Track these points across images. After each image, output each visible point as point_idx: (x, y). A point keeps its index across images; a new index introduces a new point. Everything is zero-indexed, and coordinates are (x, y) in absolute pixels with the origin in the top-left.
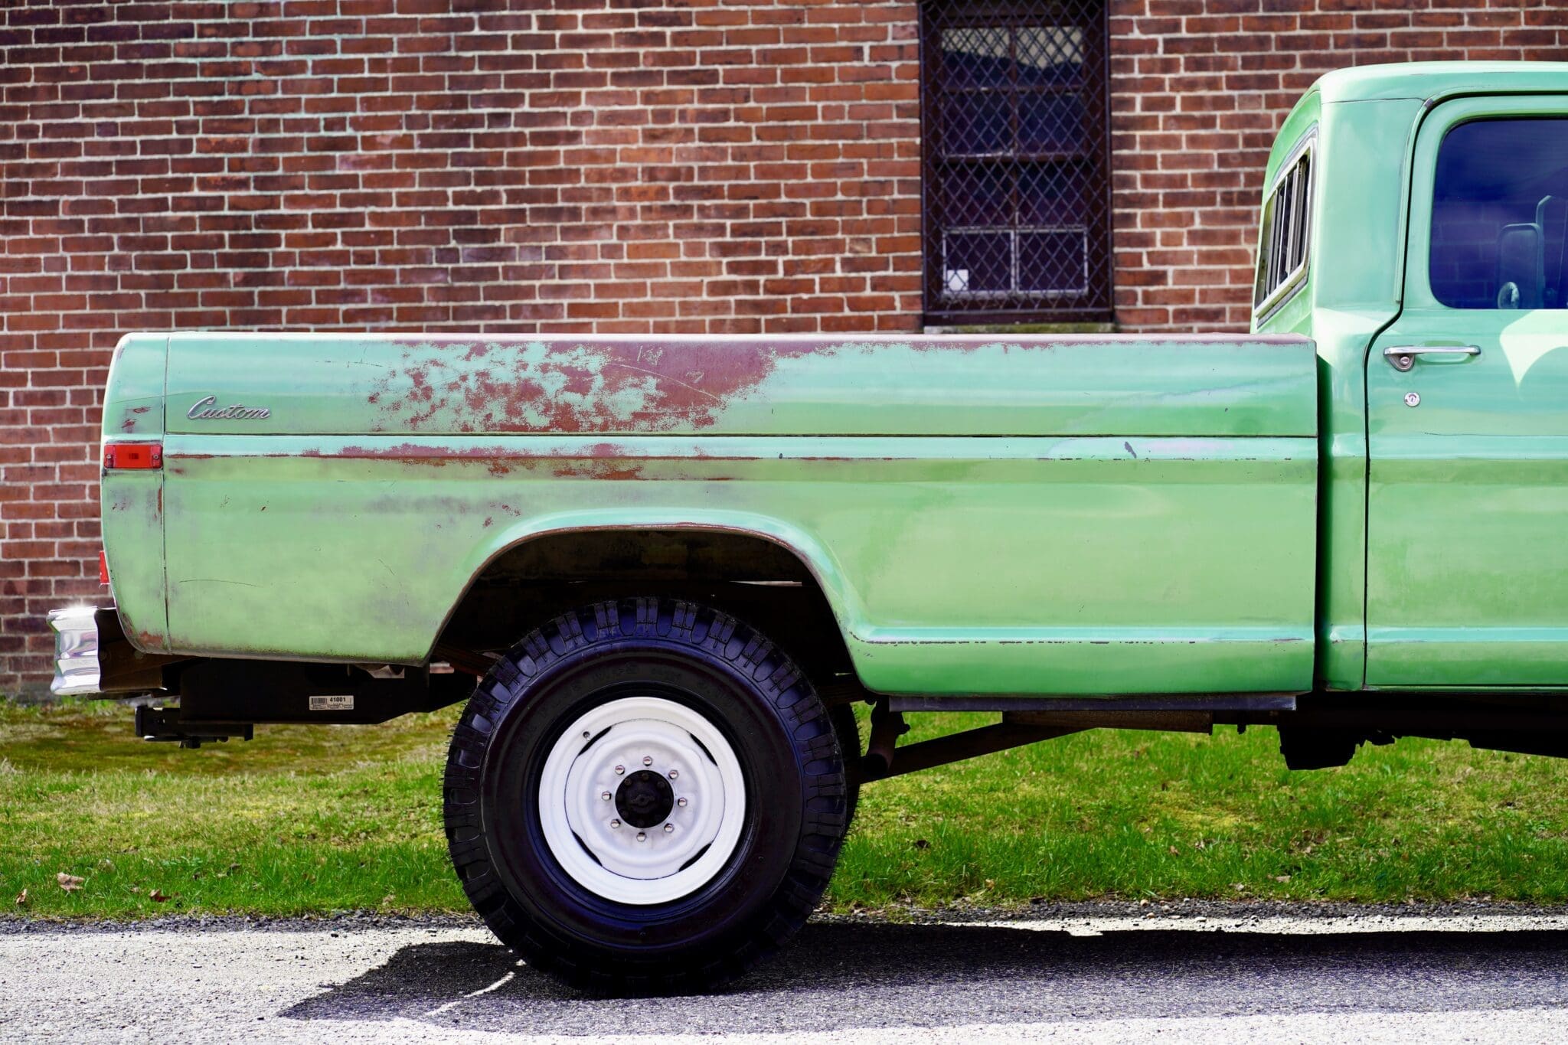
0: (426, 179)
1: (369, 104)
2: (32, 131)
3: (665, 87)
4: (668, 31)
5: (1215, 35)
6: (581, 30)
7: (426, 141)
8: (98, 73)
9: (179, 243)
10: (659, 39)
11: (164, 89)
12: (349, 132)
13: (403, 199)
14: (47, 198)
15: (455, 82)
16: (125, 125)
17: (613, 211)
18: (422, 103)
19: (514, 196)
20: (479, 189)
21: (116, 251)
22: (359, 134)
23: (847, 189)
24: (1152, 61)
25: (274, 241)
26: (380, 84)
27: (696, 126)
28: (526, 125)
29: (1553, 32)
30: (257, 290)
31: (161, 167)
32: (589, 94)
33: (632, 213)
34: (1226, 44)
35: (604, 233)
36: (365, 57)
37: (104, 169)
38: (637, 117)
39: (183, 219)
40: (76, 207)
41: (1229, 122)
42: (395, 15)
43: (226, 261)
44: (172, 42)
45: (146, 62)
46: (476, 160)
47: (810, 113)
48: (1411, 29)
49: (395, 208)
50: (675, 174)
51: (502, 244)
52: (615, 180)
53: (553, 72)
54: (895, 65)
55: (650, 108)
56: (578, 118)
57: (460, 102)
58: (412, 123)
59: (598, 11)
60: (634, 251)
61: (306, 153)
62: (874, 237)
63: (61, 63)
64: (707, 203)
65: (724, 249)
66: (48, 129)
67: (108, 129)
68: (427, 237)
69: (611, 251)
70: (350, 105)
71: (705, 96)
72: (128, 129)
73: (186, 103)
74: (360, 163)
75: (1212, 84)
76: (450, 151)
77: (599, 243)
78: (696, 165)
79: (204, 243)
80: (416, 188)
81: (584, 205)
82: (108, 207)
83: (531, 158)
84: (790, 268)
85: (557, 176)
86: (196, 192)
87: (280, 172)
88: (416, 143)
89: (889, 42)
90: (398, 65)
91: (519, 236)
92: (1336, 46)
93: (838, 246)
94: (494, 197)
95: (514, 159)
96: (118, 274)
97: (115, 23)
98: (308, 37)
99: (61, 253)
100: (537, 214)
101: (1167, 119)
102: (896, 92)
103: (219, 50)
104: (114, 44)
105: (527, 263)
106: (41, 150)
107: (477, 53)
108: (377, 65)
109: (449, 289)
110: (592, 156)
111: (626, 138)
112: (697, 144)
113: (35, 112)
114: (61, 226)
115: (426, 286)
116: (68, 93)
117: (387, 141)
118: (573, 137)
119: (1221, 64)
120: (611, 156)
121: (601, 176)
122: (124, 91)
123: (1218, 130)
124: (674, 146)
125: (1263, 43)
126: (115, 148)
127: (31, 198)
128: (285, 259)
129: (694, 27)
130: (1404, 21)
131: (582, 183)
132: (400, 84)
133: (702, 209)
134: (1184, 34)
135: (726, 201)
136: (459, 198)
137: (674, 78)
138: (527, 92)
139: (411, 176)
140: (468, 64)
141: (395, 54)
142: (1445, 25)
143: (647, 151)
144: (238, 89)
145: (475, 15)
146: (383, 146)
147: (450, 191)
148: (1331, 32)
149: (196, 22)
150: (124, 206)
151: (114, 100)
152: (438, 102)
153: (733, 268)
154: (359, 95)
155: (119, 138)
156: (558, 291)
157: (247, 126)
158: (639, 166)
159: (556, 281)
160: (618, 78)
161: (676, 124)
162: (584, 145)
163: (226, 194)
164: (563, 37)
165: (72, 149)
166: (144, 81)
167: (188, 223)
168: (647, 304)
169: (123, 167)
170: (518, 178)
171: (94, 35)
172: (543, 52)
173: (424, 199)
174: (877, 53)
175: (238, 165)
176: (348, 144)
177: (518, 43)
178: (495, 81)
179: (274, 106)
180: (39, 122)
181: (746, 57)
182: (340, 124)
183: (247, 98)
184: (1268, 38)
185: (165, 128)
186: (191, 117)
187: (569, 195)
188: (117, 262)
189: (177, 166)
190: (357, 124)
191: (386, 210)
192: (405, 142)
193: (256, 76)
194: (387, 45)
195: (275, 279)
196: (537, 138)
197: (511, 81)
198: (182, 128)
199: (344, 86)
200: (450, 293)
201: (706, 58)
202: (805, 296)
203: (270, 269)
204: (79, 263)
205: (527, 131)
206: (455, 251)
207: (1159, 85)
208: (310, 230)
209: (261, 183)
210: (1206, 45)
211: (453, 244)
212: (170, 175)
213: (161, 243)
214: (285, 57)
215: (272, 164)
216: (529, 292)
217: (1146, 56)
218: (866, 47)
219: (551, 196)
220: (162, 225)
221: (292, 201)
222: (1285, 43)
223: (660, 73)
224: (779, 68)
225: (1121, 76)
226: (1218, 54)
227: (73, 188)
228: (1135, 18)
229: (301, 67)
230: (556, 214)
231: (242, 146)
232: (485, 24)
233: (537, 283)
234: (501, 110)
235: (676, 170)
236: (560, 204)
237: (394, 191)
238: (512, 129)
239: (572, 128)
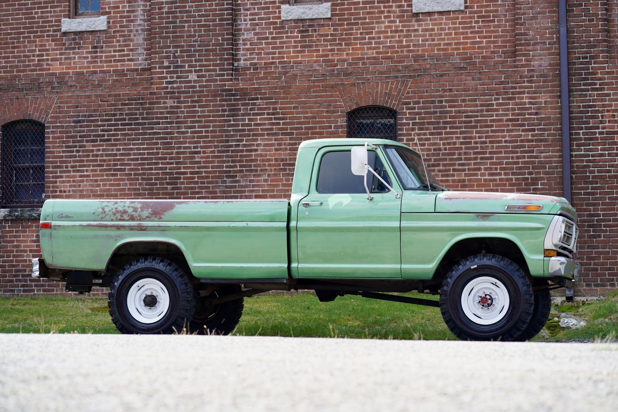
0: (218, 162)
1: (204, 142)
2: (119, 150)
3: (280, 137)
4: (281, 122)
5: (426, 121)
6: (259, 122)
7: (219, 152)
8: (136, 134)
9: (156, 179)
10: (279, 124)
11: (153, 139)
12: (199, 149)
13: (213, 167)
14: (123, 167)
15: (226, 136)
16: (143, 148)
17: (266, 170)
18: (218, 142)
19: (241, 166)
20: (232, 164)
21: (140, 181)
22: (202, 150)
24: (409, 128)
25: (180, 178)
26: (207, 137)
27: (288, 147)
28: (244, 147)
29: (519, 118)
30: (175, 191)
31: (151, 159)
32: (260, 139)
33: (271, 170)
34: (429, 123)
35: (264, 176)
36: (203, 129)
37: (137, 159)
38: (273, 145)
39: (157, 173)
40: (130, 170)
41: (430, 145)
42: (211, 118)
43: (168, 184)
44: (155, 126)
45: (148, 131)
46: (231, 156)
48: (479, 118)
49: (210, 169)
50: (282, 160)
51: (238, 179)
52: (267, 161)
53: (251, 133)
54: (340, 130)
55: (276, 142)
56: (258, 145)
57: (227, 141)
58: (215, 147)
59: (263, 117)
60: (272, 181)
61: (188, 155)
63: (127, 132)
66: (123, 149)
67: (139, 149)
68: (219, 177)
69: (266, 181)
70: (199, 142)
71: (291, 139)
72: (144, 149)
73: (158, 142)
74: (202, 158)
75: (425, 134)
76: (225, 154)
77: (263, 178)
78: (288, 157)
79: (162, 179)
80: (216, 164)
81: (259, 168)
82: (138, 170)
83: (246, 156)
85: (252, 161)
86: (160, 166)
87: (181, 160)
88: (216, 152)
89: (339, 124)
90: (212, 132)
91: (242, 177)
92: (459, 124)
94: (236, 166)
95: (241, 156)
96: (140, 187)
97: (140, 121)
98: (189, 124)
99: (126, 182)
100: (247, 171)
101: (412, 144)
103: (167, 128)
104: (140, 127)
105: (244, 184)
106: (122, 155)
107: (232, 128)
108: (207, 132)
109: (224, 191)
110: (261, 155)
111: (270, 150)
112: (288, 152)
113: (120, 145)
114: (126, 175)
115: (218, 190)
116: (129, 139)
117: (209, 152)
118: (256, 150)
119: (427, 129)
120: (266, 155)
121: (263, 160)
122: (143, 139)
123: (426, 147)
124: (282, 152)
125: (438, 123)
126: (140, 154)
127: (119, 167)
128: (182, 183)
129: (288, 121)
130: (477, 116)
131: (259, 163)
132: (212, 137)
133: (289, 169)
134: (417, 121)
136: (227, 167)
137: (283, 134)
138: (245, 138)
139: (215, 161)
140: (230, 131)
141: (211, 129)
142: (489, 117)
143: (275, 154)
144: (171, 138)
145: (232, 118)
146: (208, 153)
147: (224, 165)
148: (457, 120)
149: (161, 121)
150: (142, 169)
151: (140, 142)
152: (222, 141)
154: (202, 140)
155: (141, 152)
156: (252, 191)
157: (173, 148)
158: (273, 158)
159: (252, 189)
160: (268, 134)
161: (283, 147)
162: (259, 152)
163: (168, 166)
164: (254, 124)
165: (129, 154)
166: (148, 136)
167: (158, 174)
168: (275, 195)
169: (142, 159)
170: (242, 161)
171: (135, 124)
172: (249, 128)
173: (218, 167)
174: (336, 127)
175: (171, 158)
176: (199, 153)
177: (243, 125)
178: (236, 136)
179: (180, 143)
180: (121, 147)
181: (301, 128)
182: (197, 147)
183: (174, 141)
184: (440, 122)
185: (153, 149)
186: (159, 146)
187: (255, 166)
188: (140, 184)
189: (156, 159)
190: (201, 147)
191: (208, 170)
192: (213, 152)
193: (176, 135)
194: (209, 126)
195: (180, 188)
196: (247, 151)
197: (241, 136)
198: (157, 149)
199: (198, 137)
200: (224, 192)
201: (291, 129)
203: (179, 186)
204: (131, 185)
205: (244, 149)
206: (226, 181)
207: (410, 135)
208: (189, 175)
209: (177, 163)
210: (423, 124)
211: (225, 179)
212: (154, 161)
213: (151, 179)
214: (183, 130)
215: (180, 158)
216: (244, 192)
217: (407, 127)
218: (333, 125)
219: (250, 166)
220: (152, 174)
221: (184, 168)
222: (445, 123)
223: (279, 133)
224: (310, 131)
225: (400, 132)
226: (427, 126)
227: (129, 165)
228: (404, 117)
229: (187, 132)
230: (251, 171)
231: (172, 153)
232: (234, 120)
233: (247, 189)
234: (238, 143)
235: (283, 159)
236: (253, 168)
237: (210, 165)
238: (241, 148)
239: (256, 148)
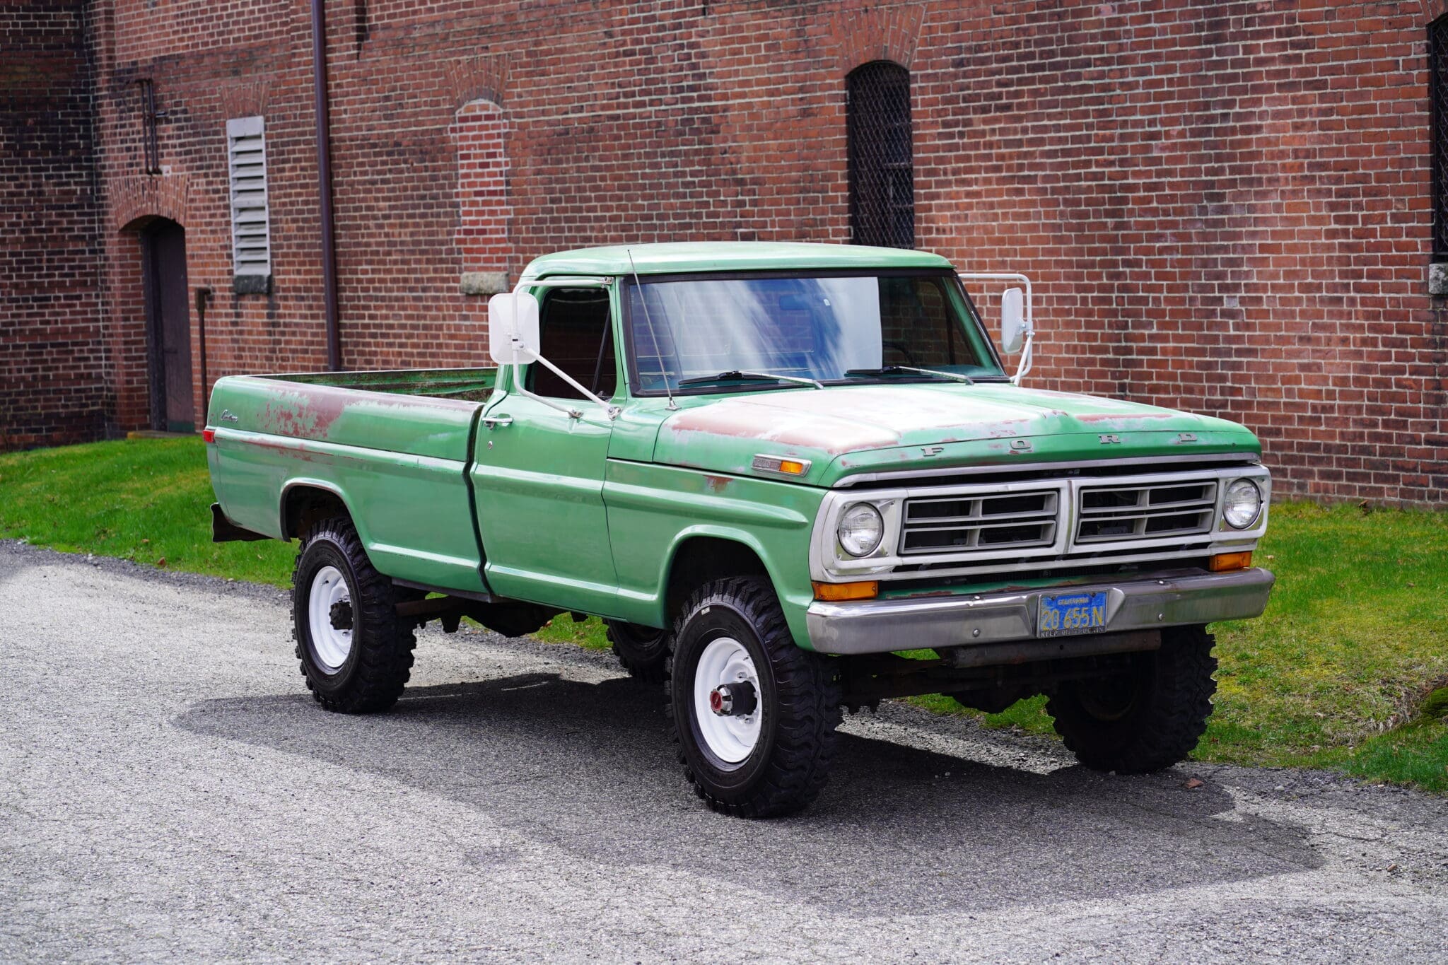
0: (1192, 159)
1: (1167, 109)
2: (1026, 130)
3: (1302, 92)
4: (1304, 53)
6: (1262, 54)
7: (1194, 133)
8: (1053, 92)
9: (1087, 202)
10: (1299, 59)
12: (1159, 128)
13: (1184, 172)
14: (1033, 173)
15: (1205, 93)
16: (1064, 126)
17: (1278, 180)
18: (1190, 107)
19: (1232, 170)
20: (1216, 165)
21: (1062, 208)
22: (1163, 129)
23: (1393, 163)
25: (1127, 200)
26: (1171, 95)
27: (1317, 119)
28: (1239, 121)
30: (1120, 233)
31: (1079, 152)
32: (1266, 99)
33: (1287, 181)
35: (1274, 195)
36: (1165, 77)
37: (1055, 154)
38: (1289, 114)
39: (1089, 186)
40: (1045, 179)
42: (1178, 48)
43: (1107, 213)
44: (1083, 70)
45: (1072, 84)
46: (1215, 145)
47: (1372, 109)
49: (1179, 179)
50: (1307, 154)
51: (1226, 203)
52: (1279, 158)
53: (1249, 84)
54: (1415, 73)
55: (1295, 107)
56: (1262, 115)
57: (1207, 106)
58: (1187, 120)
59: (1271, 41)
60: (1289, 208)
61: (1140, 142)
62: (1407, 198)
63: (1038, 86)
64: (1323, 174)
65: (1332, 206)
66: (1033, 129)
67: (1057, 128)
68: (1194, 198)
69: (1278, 208)
70: (1158, 110)
71: (1323, 98)
72: (1066, 128)
73: (1089, 110)
74: (1164, 148)
76: (1203, 139)
77: (1272, 202)
78: (1317, 147)
79: (1097, 202)
80: (1188, 165)
81: (1265, 176)
82: (1058, 179)
83: (1240, 144)
84: (1366, 219)
85: (1252, 156)
86: (1094, 169)
87: (1129, 155)
88: (1188, 134)
89: (1412, 56)
90: (1180, 82)
91: (1235, 197)
93: (1388, 205)
94: (1223, 171)
95: (1231, 144)
96: (1062, 222)
97: (1059, 59)
98: (1140, 65)
99: (1040, 209)
100: (1243, 182)
102: (1416, 92)
103: (1103, 75)
104: (1059, 73)
105: (1239, 216)
106: (1031, 142)
107: (1215, 72)
108: (1170, 83)
109: (1203, 234)
110: (1268, 142)
111: (1284, 129)
112: (1318, 132)
113: (1028, 118)
114: (1039, 191)
115: (1192, 231)
116: (1041, 105)
117: (1177, 133)
120: (1277, 142)
121: (1273, 155)
122: (1063, 103)
124: (1307, 134)
126: (1060, 140)
127: (1026, 173)
128: (1131, 213)
129: (1316, 50)
131: (1264, 161)
132: (1180, 95)
133: (1321, 177)
135: (1332, 173)
136: (1207, 172)
137: (1307, 86)
138: (1238, 98)
139: (1186, 157)
140: (1210, 80)
141: (1178, 75)
143: (1294, 137)
144: (1111, 100)
145: (1213, 47)
146: (1173, 137)
147: (1203, 166)
149: (1092, 57)
150: (1064, 178)
151: (1059, 110)
152: (1196, 107)
153: (1338, 220)
154: (1162, 103)
155: (1062, 134)
156: (1253, 235)
157: (1115, 125)
158: (1290, 148)
159: (1252, 229)
160: (1280, 87)
161: (1308, 119)
162: (1264, 134)
163: (1106, 170)
164: (1254, 59)
165: (1043, 141)
166: (1072, 96)
167: (1091, 189)
169: (1063, 153)
170: (1234, 157)
171: (1051, 67)
172: (1245, 70)
173: (1191, 172)
174: (1406, 65)
175: (1111, 151)
176: (1158, 135)
177: (1233, 64)
178: (1223, 91)
179: (1126, 111)
180: (1029, 124)
181: (1341, 70)
182: (1154, 122)
183: (1114, 107)
185: (1082, 127)
186: (1091, 120)
187: (1258, 169)
188: (1062, 215)
189: (1086, 151)
190: (1163, 122)
191: (1175, 180)
192: (1183, 134)
193: (1118, 92)
194: (1174, 69)
195: (1128, 226)
196: (1243, 130)
197: (1231, 91)
198: (1088, 127)
199: (1156, 97)
200: (1202, 237)
201: (1322, 71)
202: (1372, 240)
203: (1126, 219)
205: (1238, 125)
206: (1206, 207)
208: (1142, 193)
209: (1121, 162)
211: (1205, 203)
212: (1083, 157)
213: (1079, 202)
214: (1131, 79)
215: (1126, 150)
216: (1238, 236)
218: (1401, 60)
219: (1249, 169)
220: (1080, 190)
221: (1134, 174)
223: (1300, 83)
224: (1358, 77)
227: (1044, 167)
229: (1137, 85)
230: (1250, 182)
231: (1112, 138)
232: (1218, 52)
233: (1244, 230)
234: (1225, 111)
235: (1308, 150)
236: (1254, 175)
237: (1179, 167)
238: (1231, 124)
239: (1258, 122)
